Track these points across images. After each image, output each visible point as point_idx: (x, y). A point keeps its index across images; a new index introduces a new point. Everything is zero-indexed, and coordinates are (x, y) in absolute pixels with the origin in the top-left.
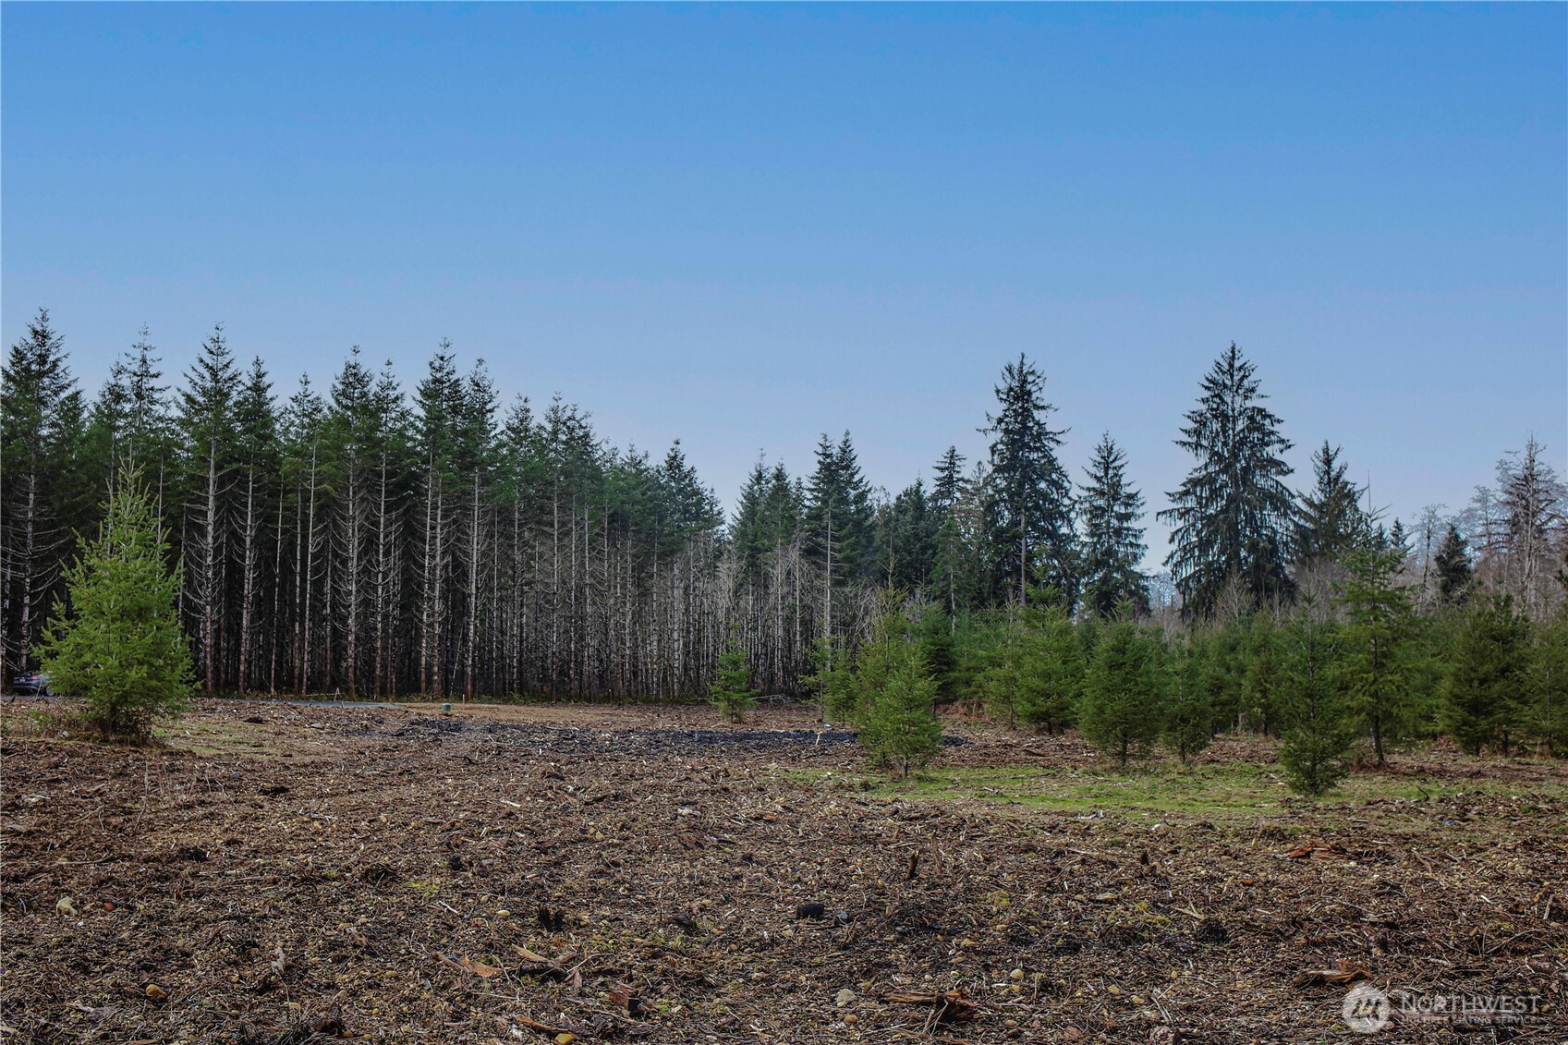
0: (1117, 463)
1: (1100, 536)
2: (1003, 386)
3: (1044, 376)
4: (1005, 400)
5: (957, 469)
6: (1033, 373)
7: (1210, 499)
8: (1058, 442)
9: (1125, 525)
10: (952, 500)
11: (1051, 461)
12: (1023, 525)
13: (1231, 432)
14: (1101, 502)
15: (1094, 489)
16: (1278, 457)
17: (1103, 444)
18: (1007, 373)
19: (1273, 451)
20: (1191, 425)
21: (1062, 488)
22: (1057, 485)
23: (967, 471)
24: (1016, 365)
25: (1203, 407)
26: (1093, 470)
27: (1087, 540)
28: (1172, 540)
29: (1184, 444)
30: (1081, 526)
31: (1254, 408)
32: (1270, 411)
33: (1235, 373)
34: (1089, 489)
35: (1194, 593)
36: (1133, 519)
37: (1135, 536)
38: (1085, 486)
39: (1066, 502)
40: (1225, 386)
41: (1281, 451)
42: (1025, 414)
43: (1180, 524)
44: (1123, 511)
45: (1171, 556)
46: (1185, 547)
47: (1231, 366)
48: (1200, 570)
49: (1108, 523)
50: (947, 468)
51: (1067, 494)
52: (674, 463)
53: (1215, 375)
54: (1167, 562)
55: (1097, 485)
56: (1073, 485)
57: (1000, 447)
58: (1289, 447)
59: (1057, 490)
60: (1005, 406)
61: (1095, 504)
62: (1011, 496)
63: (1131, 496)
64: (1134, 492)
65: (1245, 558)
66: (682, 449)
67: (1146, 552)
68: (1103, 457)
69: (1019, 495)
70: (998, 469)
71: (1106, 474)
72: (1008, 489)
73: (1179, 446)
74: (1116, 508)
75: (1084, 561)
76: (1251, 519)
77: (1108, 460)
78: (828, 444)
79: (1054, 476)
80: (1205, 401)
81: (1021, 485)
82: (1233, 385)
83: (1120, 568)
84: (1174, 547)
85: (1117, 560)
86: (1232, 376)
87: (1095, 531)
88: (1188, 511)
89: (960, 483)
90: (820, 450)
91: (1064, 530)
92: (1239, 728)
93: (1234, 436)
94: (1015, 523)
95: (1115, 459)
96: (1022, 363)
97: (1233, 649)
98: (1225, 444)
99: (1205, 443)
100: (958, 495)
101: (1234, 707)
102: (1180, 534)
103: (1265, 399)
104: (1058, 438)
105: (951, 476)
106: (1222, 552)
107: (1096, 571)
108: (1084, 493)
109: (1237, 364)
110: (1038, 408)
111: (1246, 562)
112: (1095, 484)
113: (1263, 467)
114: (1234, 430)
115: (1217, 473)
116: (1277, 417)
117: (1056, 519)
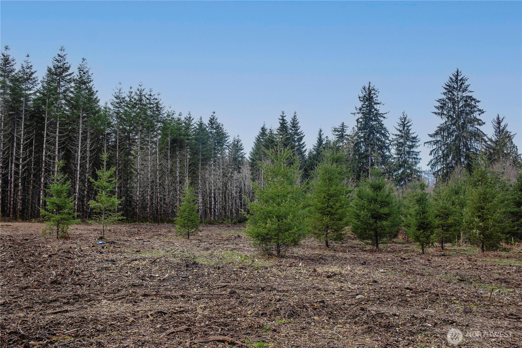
0: (408, 124)
1: (401, 155)
2: (361, 95)
3: (378, 91)
4: (362, 101)
5: (345, 131)
6: (374, 89)
7: (448, 137)
8: (384, 117)
9: (412, 150)
10: (343, 143)
11: (382, 125)
12: (369, 151)
13: (457, 107)
14: (402, 141)
15: (398, 135)
16: (478, 117)
17: (402, 117)
18: (363, 90)
19: (476, 115)
20: (438, 104)
21: (386, 136)
22: (384, 135)
23: (349, 132)
24: (367, 87)
25: (444, 97)
26: (398, 127)
27: (395, 156)
28: (431, 154)
29: (436, 113)
30: (393, 151)
31: (467, 96)
32: (474, 97)
33: (459, 82)
34: (396, 135)
35: (441, 177)
36: (415, 148)
37: (416, 155)
38: (395, 134)
39: (388, 141)
40: (454, 88)
41: (479, 115)
42: (370, 106)
43: (435, 147)
44: (411, 144)
45: (431, 161)
46: (437, 157)
47: (457, 79)
48: (444, 167)
49: (404, 149)
50: (341, 131)
51: (388, 138)
52: (212, 121)
53: (450, 83)
54: (429, 164)
55: (400, 134)
56: (391, 134)
57: (361, 120)
58: (483, 113)
59: (384, 137)
60: (362, 103)
61: (399, 141)
62: (365, 139)
63: (414, 138)
64: (415, 136)
65: (463, 161)
66: (216, 115)
67: (421, 161)
68: (402, 122)
69: (368, 139)
70: (360, 129)
71: (404, 129)
72: (364, 137)
73: (434, 114)
74: (408, 143)
75: (395, 165)
76: (466, 145)
77: (404, 124)
78: (284, 115)
79: (383, 132)
80: (445, 94)
81: (369, 135)
82: (457, 87)
83: (410, 168)
84: (432, 157)
85: (408, 164)
86: (457, 83)
87: (399, 153)
88: (438, 142)
89: (346, 137)
90: (281, 118)
91: (387, 153)
92: (461, 241)
93: (458, 109)
94: (367, 151)
95: (408, 123)
96: (369, 86)
97: (457, 193)
98: (454, 112)
99: (445, 112)
100: (345, 141)
101: (458, 228)
102: (434, 151)
103: (472, 93)
104: (384, 116)
105: (343, 134)
106: (453, 159)
107: (399, 169)
108: (395, 137)
109: (459, 78)
110: (376, 104)
111: (464, 163)
112: (399, 133)
113: (471, 123)
114: (458, 106)
115: (451, 125)
116: (477, 100)
117: (384, 149)
